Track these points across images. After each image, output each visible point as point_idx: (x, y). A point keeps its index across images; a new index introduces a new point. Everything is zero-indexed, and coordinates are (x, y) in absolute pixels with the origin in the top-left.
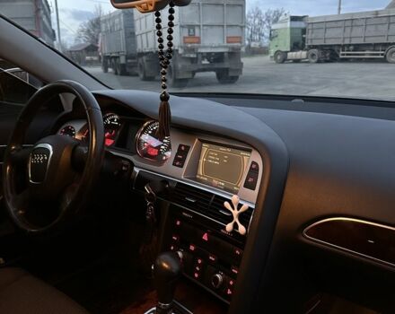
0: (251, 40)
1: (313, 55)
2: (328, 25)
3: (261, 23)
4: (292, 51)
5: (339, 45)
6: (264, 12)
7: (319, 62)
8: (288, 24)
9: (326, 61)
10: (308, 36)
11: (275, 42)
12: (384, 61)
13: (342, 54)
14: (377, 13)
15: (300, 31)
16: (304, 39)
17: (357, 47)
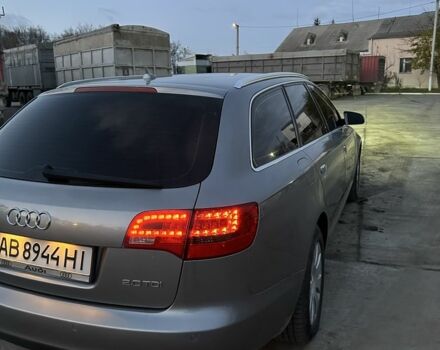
8: (194, 62)
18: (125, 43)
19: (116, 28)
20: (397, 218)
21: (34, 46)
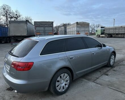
0: (92, 31)
1: (106, 36)
2: (110, 29)
3: (95, 27)
4: (101, 35)
5: (112, 34)
6: (95, 24)
7: (108, 37)
8: (100, 29)
9: (110, 37)
10: (105, 31)
11: (97, 32)
12: (124, 37)
13: (113, 36)
14: (122, 26)
15: (103, 30)
16: (104, 32)
17: (117, 34)
18: (79, 26)
19: (77, 23)
20: (118, 73)
21: (63, 27)
